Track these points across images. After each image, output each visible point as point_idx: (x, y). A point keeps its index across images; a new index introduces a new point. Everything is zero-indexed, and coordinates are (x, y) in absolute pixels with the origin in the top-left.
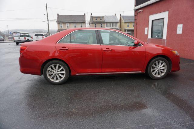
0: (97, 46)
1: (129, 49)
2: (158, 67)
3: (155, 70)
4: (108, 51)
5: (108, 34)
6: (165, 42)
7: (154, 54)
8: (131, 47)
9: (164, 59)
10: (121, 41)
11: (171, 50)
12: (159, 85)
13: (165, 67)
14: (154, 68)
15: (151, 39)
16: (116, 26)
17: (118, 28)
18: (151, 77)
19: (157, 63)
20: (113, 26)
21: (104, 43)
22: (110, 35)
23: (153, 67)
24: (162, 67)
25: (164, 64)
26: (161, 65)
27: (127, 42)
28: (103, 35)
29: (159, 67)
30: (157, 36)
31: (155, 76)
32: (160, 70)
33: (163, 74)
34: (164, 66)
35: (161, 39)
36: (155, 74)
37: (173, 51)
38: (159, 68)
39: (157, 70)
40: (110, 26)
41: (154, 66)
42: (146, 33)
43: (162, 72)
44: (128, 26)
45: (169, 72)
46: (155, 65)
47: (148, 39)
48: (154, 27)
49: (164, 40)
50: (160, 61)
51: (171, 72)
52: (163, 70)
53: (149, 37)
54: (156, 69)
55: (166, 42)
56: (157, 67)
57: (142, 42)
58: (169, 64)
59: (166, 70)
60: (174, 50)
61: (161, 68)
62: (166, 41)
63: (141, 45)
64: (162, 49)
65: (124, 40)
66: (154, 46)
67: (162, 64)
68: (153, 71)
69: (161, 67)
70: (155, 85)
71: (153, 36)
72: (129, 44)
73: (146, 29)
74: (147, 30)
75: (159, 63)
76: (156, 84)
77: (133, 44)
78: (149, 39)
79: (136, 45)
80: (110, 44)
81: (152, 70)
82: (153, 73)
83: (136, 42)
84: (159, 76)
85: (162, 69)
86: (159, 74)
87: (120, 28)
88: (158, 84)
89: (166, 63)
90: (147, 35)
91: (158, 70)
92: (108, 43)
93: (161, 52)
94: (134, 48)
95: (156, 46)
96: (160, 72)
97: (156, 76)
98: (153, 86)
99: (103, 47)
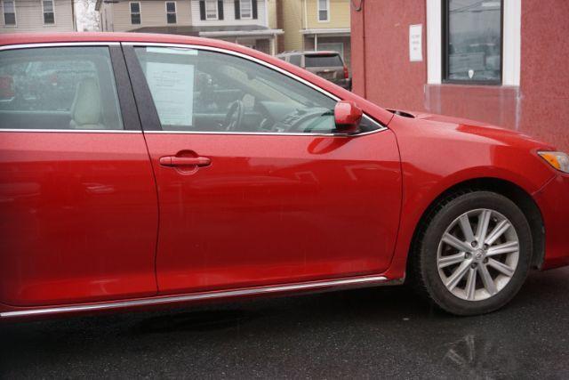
0: (125, 143)
1: (311, 148)
2: (475, 243)
3: (458, 265)
4: (190, 166)
6: (513, 103)
7: (444, 176)
8: (317, 141)
9: (502, 198)
10: (265, 103)
11: (533, 152)
12: (488, 345)
13: (512, 246)
14: (454, 251)
15: (443, 90)
16: (255, 16)
17: (267, 26)
18: (442, 306)
19: (466, 226)
20: (237, 16)
21: (163, 122)
22: (198, 67)
23: (445, 245)
24: (494, 244)
25: (503, 226)
26: (488, 233)
27: (301, 113)
29: (480, 245)
30: (471, 73)
31: (461, 295)
32: (487, 258)
33: (502, 284)
34: (503, 239)
35: (495, 87)
36: (462, 284)
37: (546, 155)
38: (477, 251)
39: (468, 261)
40: (221, 17)
41: (448, 238)
42: (415, 55)
43: (495, 273)
44: (323, 15)
45: (536, 268)
46: (461, 235)
47: (425, 90)
48: (453, 18)
49: (510, 91)
50: (480, 213)
51: (543, 269)
52: (502, 258)
53: (434, 76)
54: (463, 254)
55: (522, 102)
56: (469, 244)
57: (382, 111)
58: (532, 224)
59: (514, 262)
60: (553, 150)
61: (491, 251)
62: (518, 99)
63: (373, 128)
64: (498, 147)
65: (286, 103)
66: (448, 129)
67: (492, 225)
68: (449, 271)
69: (487, 246)
70: (462, 349)
71: (454, 69)
72: (305, 125)
73: (415, 31)
74: (420, 40)
75: (474, 221)
76: (469, 339)
77: (329, 123)
78: (433, 88)
79: (348, 128)
80: (199, 124)
81: (443, 262)
82: (450, 283)
83: (343, 109)
84: (483, 295)
85: (494, 257)
86: (480, 284)
87: (280, 25)
88: (479, 344)
89: (511, 219)
90: (423, 65)
91: (474, 265)
92: (189, 122)
93: (485, 160)
94: (338, 143)
95: (464, 128)
96: (485, 272)
97: (466, 298)
98: (452, 354)
99: (161, 145)
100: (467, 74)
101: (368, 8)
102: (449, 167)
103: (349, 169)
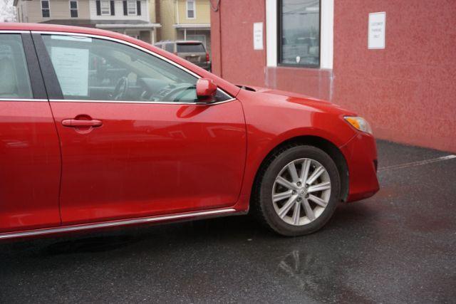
0: (34, 109)
1: (179, 114)
2: (300, 183)
3: (287, 199)
4: (86, 127)
5: (84, 55)
6: (329, 82)
7: (277, 134)
8: (183, 108)
9: (318, 150)
10: (145, 79)
11: (340, 117)
12: (308, 258)
13: (326, 185)
14: (285, 189)
15: (278, 71)
16: (139, 13)
17: (148, 20)
18: (276, 229)
19: (293, 171)
20: (125, 13)
21: (64, 93)
22: (92, 51)
23: (278, 185)
24: (313, 184)
25: (320, 171)
26: (309, 176)
27: (172, 87)
28: (58, 56)
29: (303, 185)
30: (298, 59)
31: (290, 221)
32: (308, 194)
33: (318, 213)
34: (319, 180)
35: (316, 70)
36: (290, 214)
37: (350, 119)
38: (301, 189)
39: (295, 197)
40: (113, 13)
41: (280, 180)
42: (258, 45)
43: (314, 205)
44: (191, 14)
45: (342, 201)
46: (287, 176)
48: (285, 18)
49: (326, 72)
50: (303, 161)
51: (348, 202)
52: (319, 194)
53: (272, 61)
54: (291, 191)
55: (334, 80)
56: (295, 184)
57: (232, 86)
58: (340, 168)
59: (327, 196)
60: (355, 116)
61: (311, 189)
62: (332, 79)
63: (225, 98)
64: (316, 113)
65: (161, 79)
66: (281, 100)
67: (312, 170)
68: (280, 204)
69: (308, 186)
70: (290, 261)
71: (286, 56)
72: (175, 96)
73: (258, 27)
74: (261, 34)
75: (299, 167)
76: (296, 254)
77: (192, 95)
78: (271, 70)
79: (207, 98)
80: (93, 94)
81: (276, 197)
82: (282, 213)
83: (203, 84)
84: (305, 221)
85: (313, 193)
86: (303, 213)
87: (158, 21)
88: (302, 256)
89: (325, 165)
90: (264, 52)
91: (299, 199)
92: (85, 93)
93: (307, 123)
94: (199, 110)
95: (292, 100)
96: (307, 205)
97: (293, 224)
98: (283, 264)
99: (62, 110)
100: (295, 60)
101: (223, 9)
102: (281, 128)
103: (209, 129)
